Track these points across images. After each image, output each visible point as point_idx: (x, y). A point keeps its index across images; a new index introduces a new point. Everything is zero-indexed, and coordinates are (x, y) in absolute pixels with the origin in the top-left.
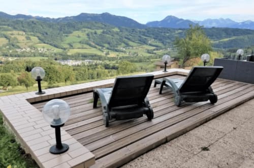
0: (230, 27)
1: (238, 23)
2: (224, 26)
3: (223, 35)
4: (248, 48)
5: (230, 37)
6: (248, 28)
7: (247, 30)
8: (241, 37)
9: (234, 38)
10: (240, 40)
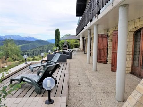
0: (20, 39)
1: (24, 38)
2: (17, 39)
3: (18, 44)
4: (31, 49)
5: (21, 45)
6: (29, 40)
7: (29, 41)
8: (27, 44)
9: (23, 45)
10: (27, 46)
